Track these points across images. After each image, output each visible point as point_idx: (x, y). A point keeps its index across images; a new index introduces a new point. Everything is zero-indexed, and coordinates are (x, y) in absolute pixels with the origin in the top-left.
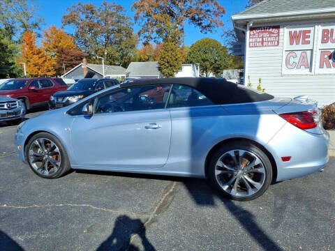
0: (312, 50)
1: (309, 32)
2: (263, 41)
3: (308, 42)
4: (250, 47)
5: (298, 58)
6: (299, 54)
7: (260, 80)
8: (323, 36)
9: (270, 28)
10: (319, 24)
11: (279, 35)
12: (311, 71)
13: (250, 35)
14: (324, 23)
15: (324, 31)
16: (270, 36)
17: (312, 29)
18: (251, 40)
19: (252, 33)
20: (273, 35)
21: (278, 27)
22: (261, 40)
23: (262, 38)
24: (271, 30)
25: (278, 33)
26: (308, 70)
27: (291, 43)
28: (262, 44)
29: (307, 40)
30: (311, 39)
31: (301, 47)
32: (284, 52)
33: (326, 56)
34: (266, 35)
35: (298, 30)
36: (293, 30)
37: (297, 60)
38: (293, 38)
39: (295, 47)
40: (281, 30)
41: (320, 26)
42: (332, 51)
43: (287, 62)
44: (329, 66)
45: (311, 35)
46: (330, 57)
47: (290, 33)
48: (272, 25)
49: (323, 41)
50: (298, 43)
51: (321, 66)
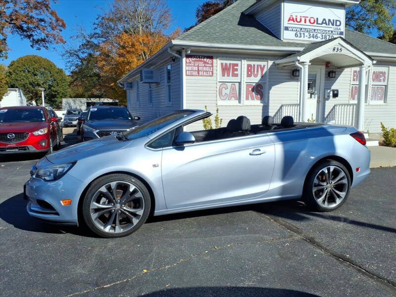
0: (240, 83)
1: (237, 65)
2: (198, 71)
3: (236, 75)
4: (186, 75)
5: (229, 89)
6: (229, 85)
7: (217, 110)
8: (248, 70)
9: (204, 57)
10: (244, 59)
11: (213, 66)
12: (240, 102)
13: (186, 62)
14: (249, 58)
15: (249, 66)
16: (205, 66)
17: (239, 62)
18: (187, 69)
19: (188, 61)
20: (208, 65)
21: (211, 58)
22: (196, 68)
23: (198, 66)
24: (205, 60)
25: (212, 64)
26: (237, 101)
27: (223, 75)
28: (198, 73)
29: (235, 72)
30: (238, 72)
31: (231, 79)
32: (218, 83)
33: (250, 89)
34: (201, 64)
35: (228, 62)
36: (224, 62)
37: (228, 91)
38: (225, 70)
39: (226, 79)
40: (215, 61)
41: (245, 61)
42: (254, 84)
43: (220, 93)
44: (253, 99)
45: (239, 68)
46: (253, 90)
47: (222, 64)
48: (206, 55)
49: (249, 76)
50: (228, 76)
51: (247, 98)
